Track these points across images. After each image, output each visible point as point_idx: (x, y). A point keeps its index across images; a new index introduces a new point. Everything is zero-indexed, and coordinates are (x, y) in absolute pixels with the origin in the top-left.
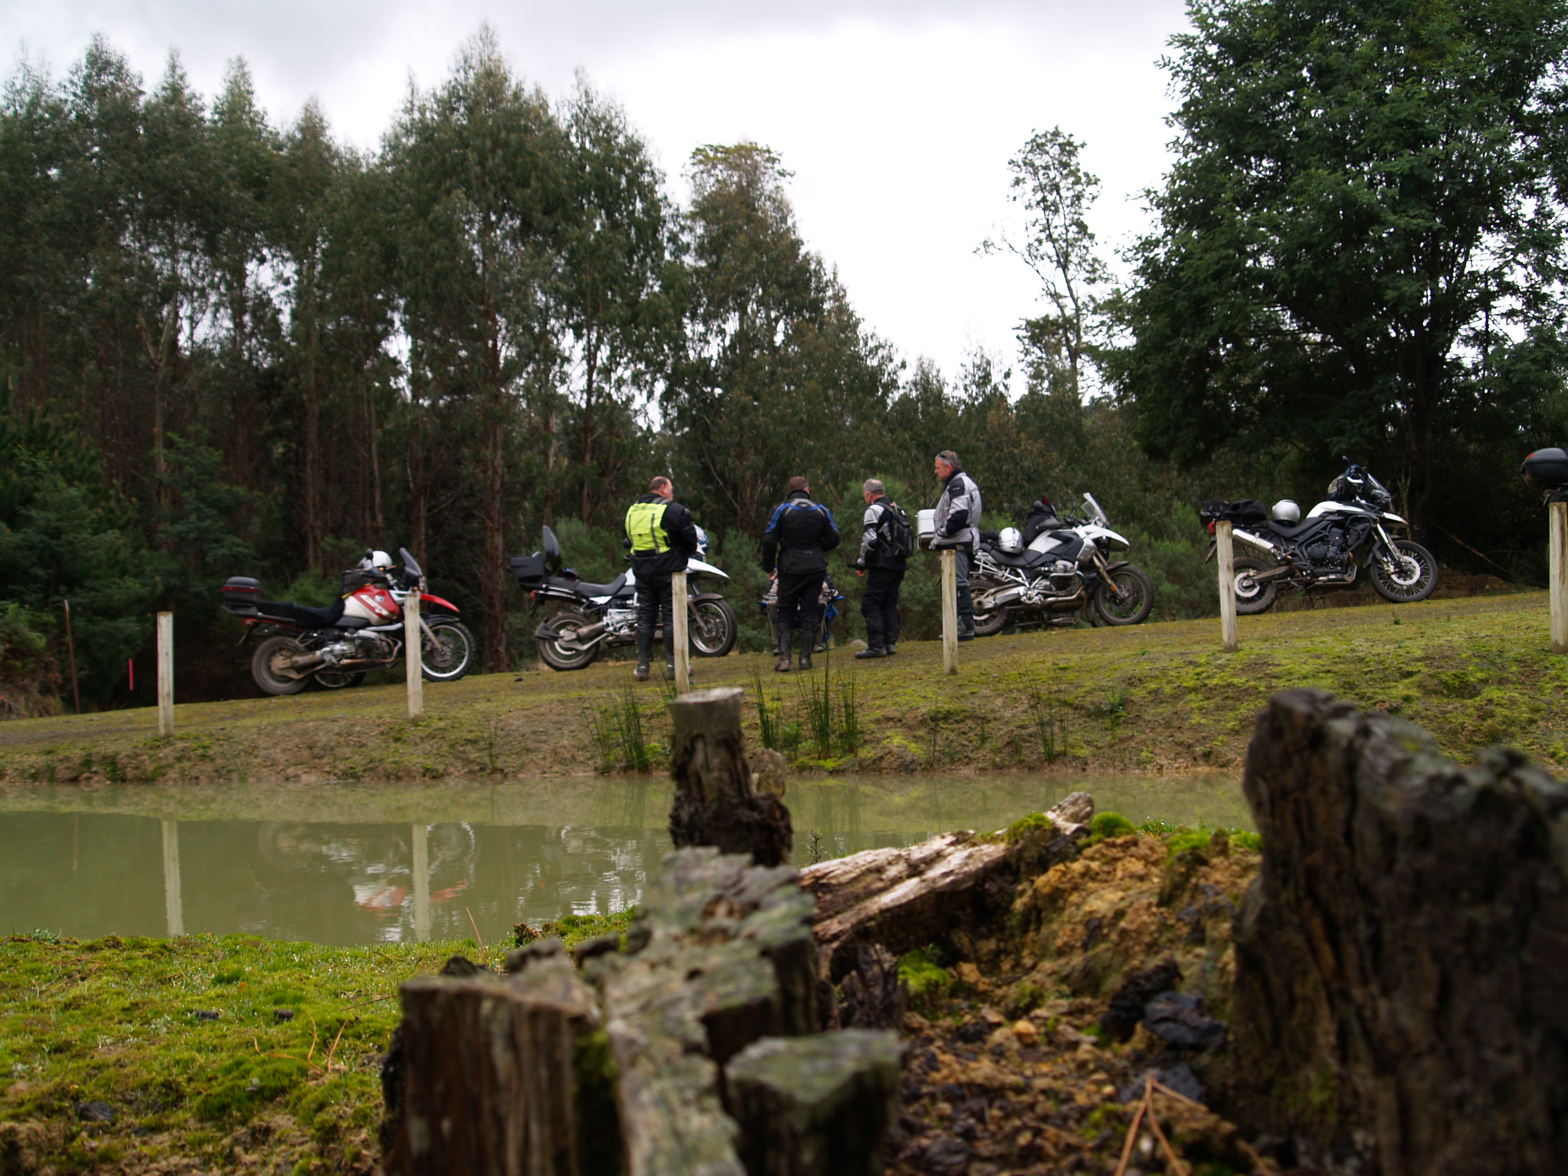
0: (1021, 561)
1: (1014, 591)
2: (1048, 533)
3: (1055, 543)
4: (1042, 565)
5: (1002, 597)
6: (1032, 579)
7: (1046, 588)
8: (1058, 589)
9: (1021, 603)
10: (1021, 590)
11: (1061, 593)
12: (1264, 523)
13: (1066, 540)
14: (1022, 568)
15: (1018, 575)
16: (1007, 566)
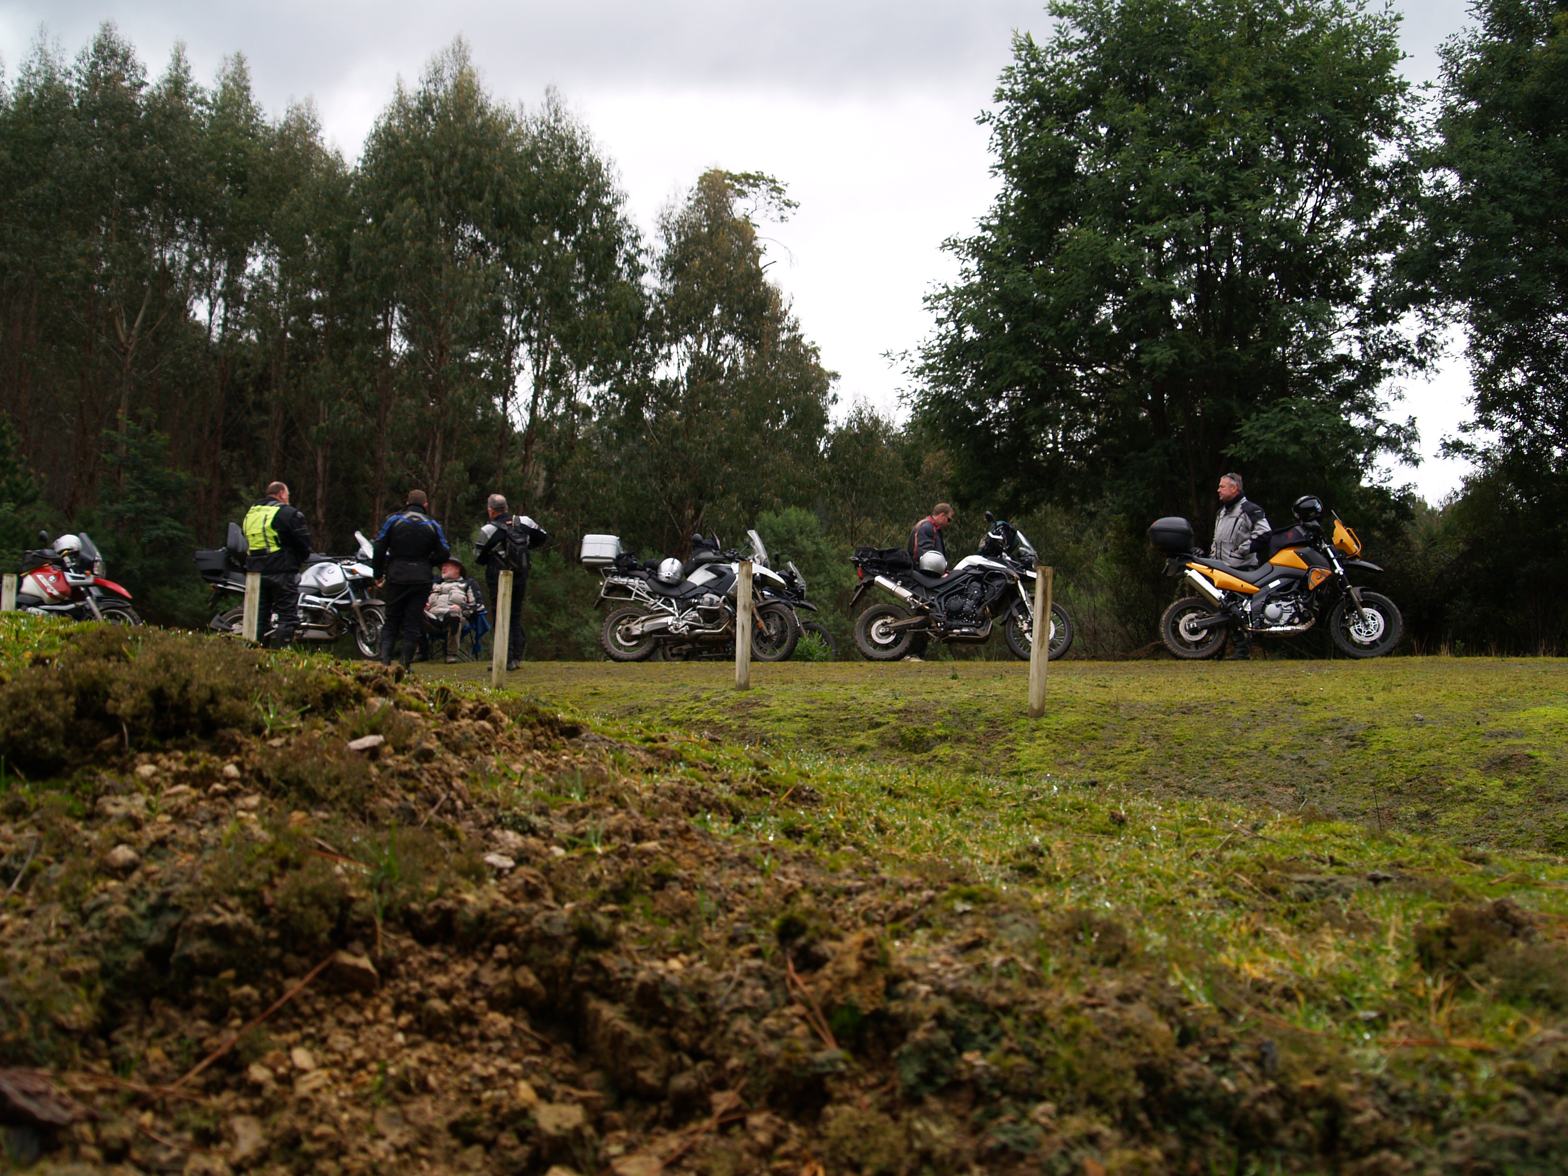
0: (676, 592)
1: (664, 620)
2: (707, 566)
3: (711, 576)
4: (694, 597)
5: (649, 626)
6: (682, 610)
7: (695, 619)
8: (706, 621)
9: (669, 632)
10: (669, 620)
11: (709, 626)
12: (909, 572)
13: (720, 575)
14: (676, 599)
15: (671, 605)
16: (661, 595)
